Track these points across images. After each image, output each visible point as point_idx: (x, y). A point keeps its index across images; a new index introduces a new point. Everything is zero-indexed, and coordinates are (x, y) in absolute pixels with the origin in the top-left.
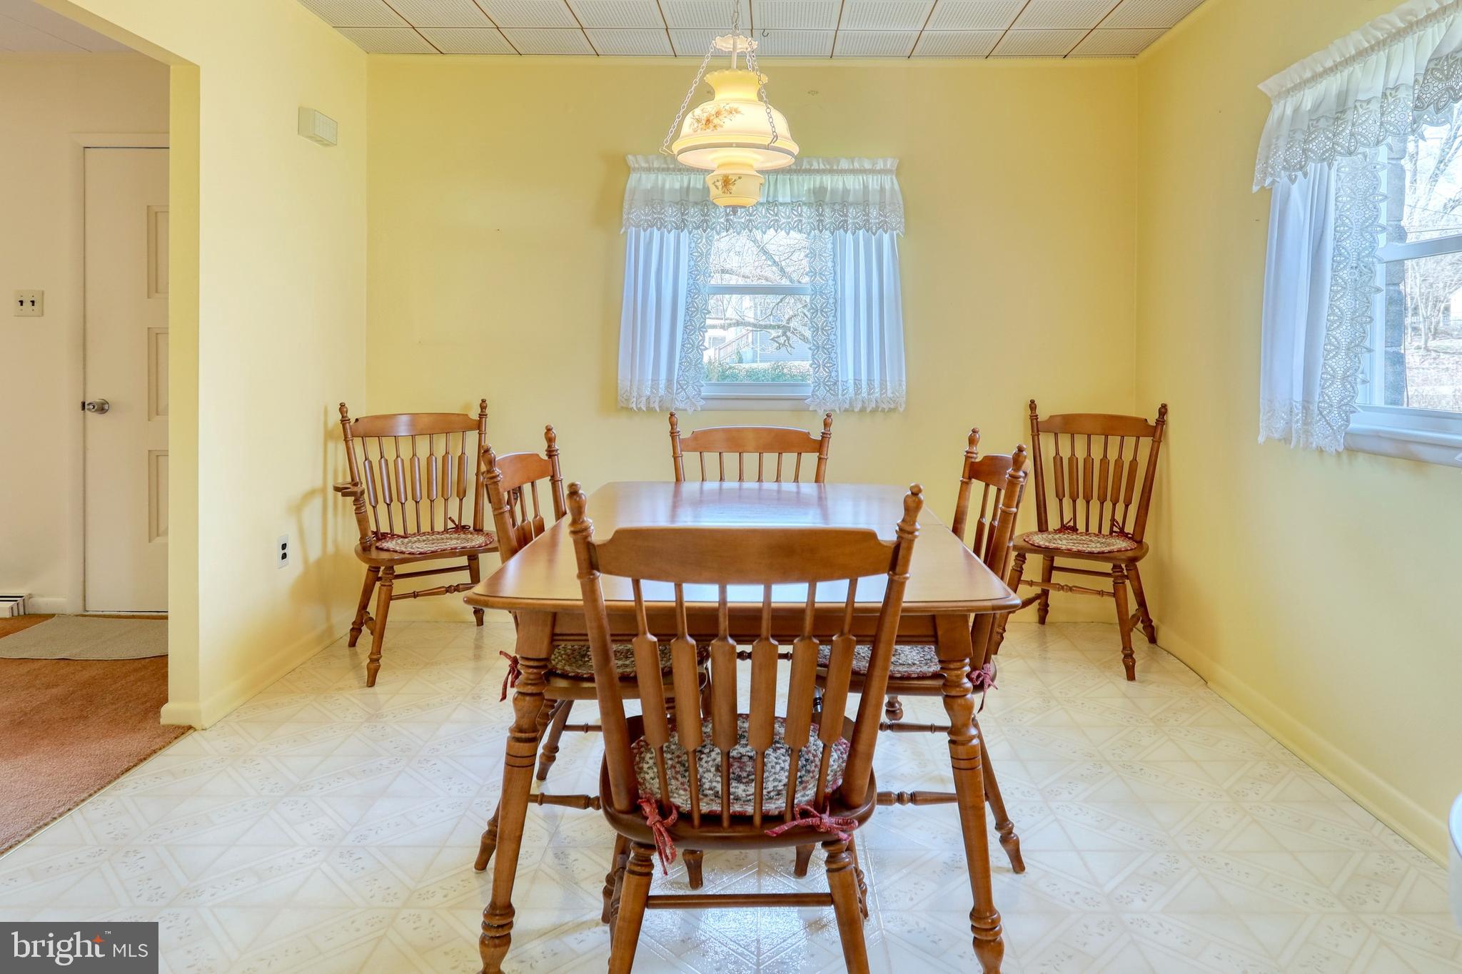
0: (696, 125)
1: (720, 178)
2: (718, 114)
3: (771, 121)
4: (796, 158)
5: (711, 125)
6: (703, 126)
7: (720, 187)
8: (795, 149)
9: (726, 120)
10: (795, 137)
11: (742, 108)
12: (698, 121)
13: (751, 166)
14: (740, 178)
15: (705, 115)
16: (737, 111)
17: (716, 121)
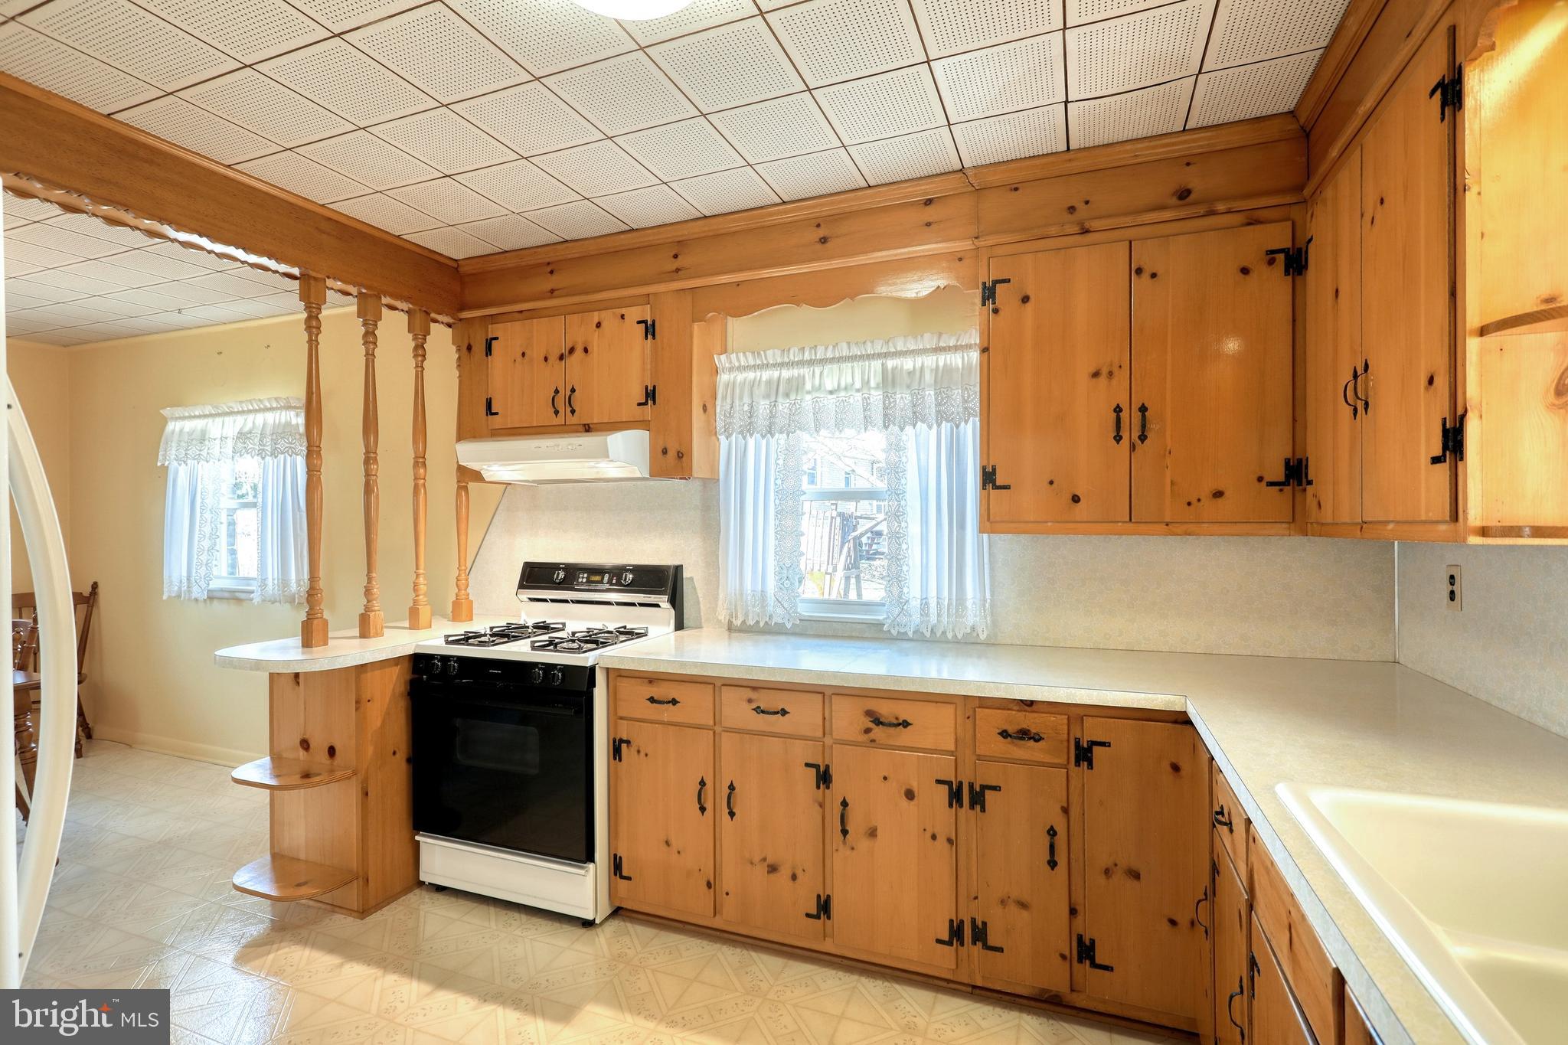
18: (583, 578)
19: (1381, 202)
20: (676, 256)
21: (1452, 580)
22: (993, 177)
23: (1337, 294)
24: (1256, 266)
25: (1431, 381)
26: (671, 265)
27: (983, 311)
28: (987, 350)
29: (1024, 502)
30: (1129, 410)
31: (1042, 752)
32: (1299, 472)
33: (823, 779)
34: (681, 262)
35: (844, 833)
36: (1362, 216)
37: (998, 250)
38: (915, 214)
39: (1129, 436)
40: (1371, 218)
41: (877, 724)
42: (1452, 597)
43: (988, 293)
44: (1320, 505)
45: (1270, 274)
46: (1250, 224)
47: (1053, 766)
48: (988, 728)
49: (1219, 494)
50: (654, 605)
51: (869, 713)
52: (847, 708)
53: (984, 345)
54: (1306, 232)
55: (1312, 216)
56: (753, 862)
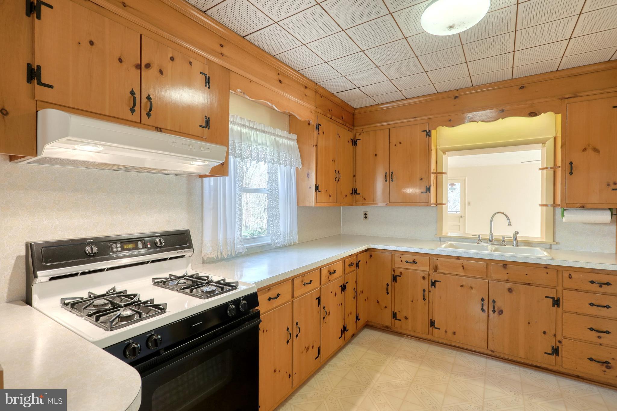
18: (117, 248)
19: (400, 143)
20: (222, 46)
21: (366, 214)
22: (321, 91)
23: (376, 155)
24: (350, 142)
25: (422, 179)
26: (219, 49)
27: (315, 133)
28: (316, 146)
29: (323, 196)
30: (337, 172)
31: (354, 267)
32: (354, 192)
33: (319, 302)
34: (224, 50)
35: (324, 318)
36: (390, 143)
37: (319, 115)
38: (303, 89)
39: (337, 179)
40: (395, 145)
41: (330, 274)
42: (366, 218)
43: (317, 127)
44: (365, 199)
45: (351, 144)
46: (349, 131)
47: (354, 270)
48: (347, 265)
49: (346, 196)
50: (183, 256)
51: (329, 271)
52: (325, 272)
53: (315, 144)
54: (355, 137)
55: (360, 134)
56: (302, 352)
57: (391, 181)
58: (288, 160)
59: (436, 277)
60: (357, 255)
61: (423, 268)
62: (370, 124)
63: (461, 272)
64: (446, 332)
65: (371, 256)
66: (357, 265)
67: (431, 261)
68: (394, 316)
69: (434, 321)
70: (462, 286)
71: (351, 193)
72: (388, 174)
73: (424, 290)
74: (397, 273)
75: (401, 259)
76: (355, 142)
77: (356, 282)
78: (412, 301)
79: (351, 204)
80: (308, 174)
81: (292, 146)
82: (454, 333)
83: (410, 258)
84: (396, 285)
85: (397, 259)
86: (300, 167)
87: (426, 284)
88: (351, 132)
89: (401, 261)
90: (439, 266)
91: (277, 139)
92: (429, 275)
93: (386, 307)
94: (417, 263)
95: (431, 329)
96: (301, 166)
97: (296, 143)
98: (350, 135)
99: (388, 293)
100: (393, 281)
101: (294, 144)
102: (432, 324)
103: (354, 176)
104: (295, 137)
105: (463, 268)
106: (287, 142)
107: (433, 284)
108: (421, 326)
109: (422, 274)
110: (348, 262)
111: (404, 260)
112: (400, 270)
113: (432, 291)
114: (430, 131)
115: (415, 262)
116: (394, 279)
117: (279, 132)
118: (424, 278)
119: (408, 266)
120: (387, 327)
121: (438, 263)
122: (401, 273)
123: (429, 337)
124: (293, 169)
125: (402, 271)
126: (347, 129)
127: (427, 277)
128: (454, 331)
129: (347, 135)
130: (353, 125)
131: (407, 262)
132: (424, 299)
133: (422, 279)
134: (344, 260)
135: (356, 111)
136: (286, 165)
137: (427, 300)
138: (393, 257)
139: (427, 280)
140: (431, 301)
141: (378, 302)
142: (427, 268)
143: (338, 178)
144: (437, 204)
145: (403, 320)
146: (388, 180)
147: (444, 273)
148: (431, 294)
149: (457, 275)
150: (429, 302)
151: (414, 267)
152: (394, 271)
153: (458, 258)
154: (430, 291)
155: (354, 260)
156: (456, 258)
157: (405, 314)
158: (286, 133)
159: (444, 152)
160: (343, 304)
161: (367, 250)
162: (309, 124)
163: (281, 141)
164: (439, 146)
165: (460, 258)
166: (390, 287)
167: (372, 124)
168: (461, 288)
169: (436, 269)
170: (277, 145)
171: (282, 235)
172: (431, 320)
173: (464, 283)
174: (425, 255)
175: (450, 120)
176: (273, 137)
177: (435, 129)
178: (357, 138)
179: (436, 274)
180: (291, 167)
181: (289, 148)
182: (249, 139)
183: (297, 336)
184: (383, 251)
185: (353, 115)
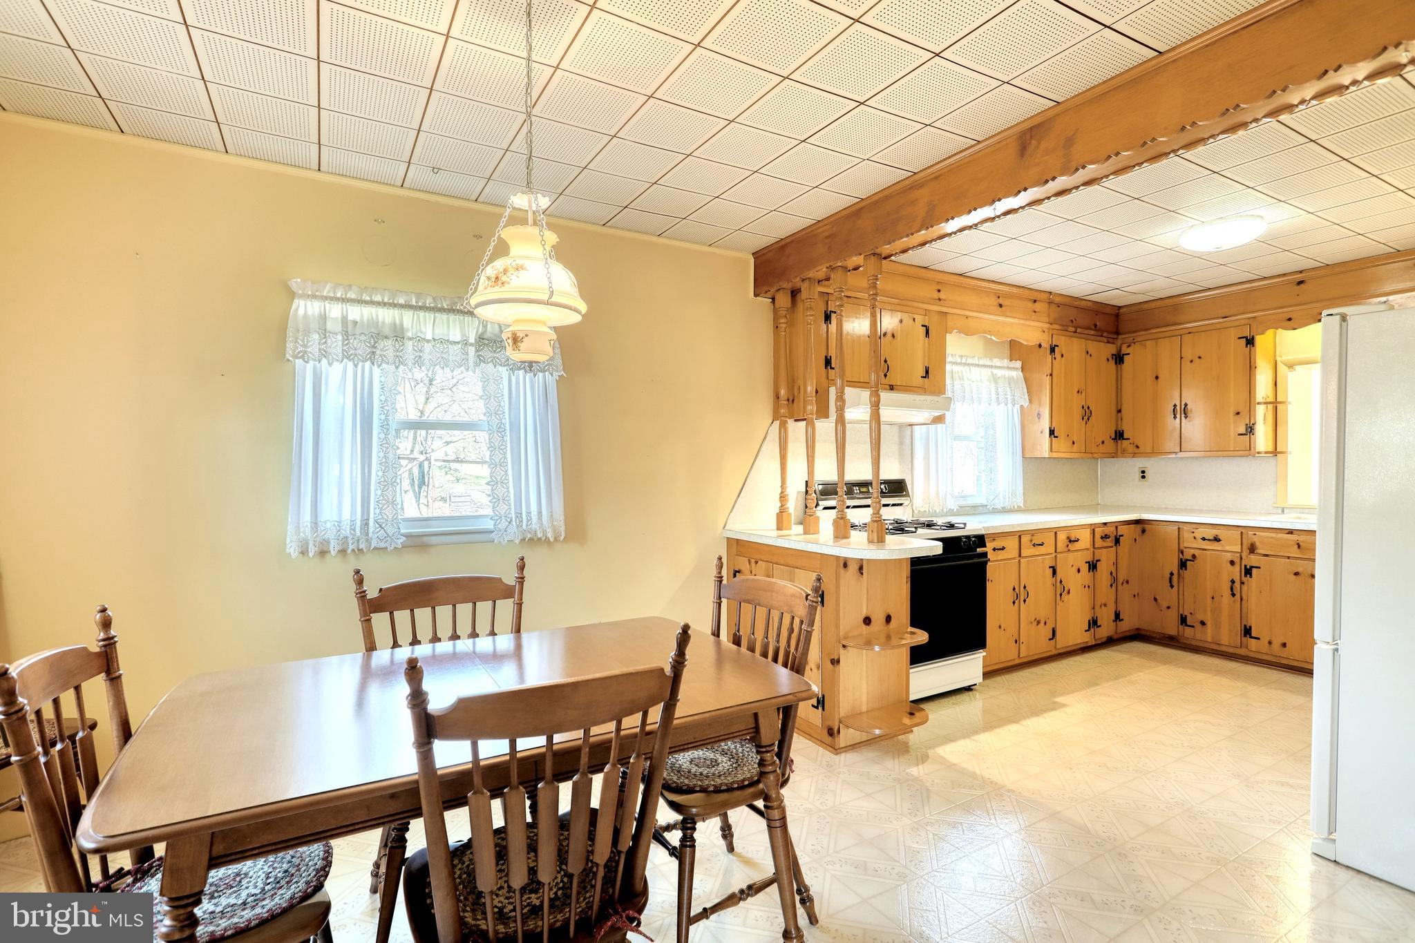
0: (487, 282)
1: (510, 336)
2: (505, 271)
3: (549, 275)
4: (583, 316)
5: (500, 283)
6: (493, 284)
7: (511, 344)
8: (583, 307)
9: (513, 277)
10: (583, 294)
11: (527, 263)
12: (489, 278)
13: (545, 323)
14: (527, 336)
15: (495, 272)
16: (522, 268)
17: (504, 278)
19: (1200, 358)
20: (939, 291)
21: (1143, 472)
22: (1057, 299)
23: (1157, 378)
24: (1110, 359)
25: (1238, 413)
26: (936, 295)
27: (1049, 357)
28: (1051, 375)
29: (1061, 444)
30: (1086, 408)
31: (1109, 542)
32: (1119, 435)
33: (1054, 573)
34: (942, 295)
35: (1061, 595)
36: (1181, 358)
37: (1055, 332)
38: (1030, 304)
39: (1086, 418)
40: (1192, 361)
41: (1070, 541)
42: (1143, 477)
43: (1052, 350)
44: (1138, 447)
45: (1112, 362)
46: (1108, 342)
47: (1112, 547)
48: (1098, 537)
49: (1103, 442)
50: (901, 504)
51: (1068, 538)
52: (1062, 537)
53: (1049, 372)
54: (1120, 350)
55: (1129, 346)
56: (1031, 623)
57: (1183, 418)
58: (1009, 397)
59: (1253, 560)
60: (1117, 525)
61: (1232, 547)
62: (1146, 330)
63: (1295, 552)
64: (1270, 643)
65: (1143, 531)
66: (1117, 541)
67: (1244, 536)
68: (1183, 620)
69: (1250, 627)
70: (1296, 574)
71: (1113, 437)
72: (1178, 408)
73: (1233, 582)
74: (1187, 556)
75: (1194, 534)
76: (1119, 359)
77: (1116, 564)
78: (1213, 598)
79: (1114, 455)
80: (1038, 414)
81: (1015, 377)
82: (1284, 645)
83: (1210, 533)
84: (1187, 574)
85: (1187, 536)
86: (1026, 404)
87: (1236, 572)
88: (1113, 343)
89: (1195, 538)
90: (1258, 544)
91: (995, 371)
92: (1241, 558)
93: (1168, 608)
94: (1220, 540)
95: (1244, 639)
96: (1028, 403)
97: (1021, 373)
98: (1112, 349)
99: (1172, 586)
100: (1181, 569)
101: (1018, 374)
102: (1247, 631)
103: (1119, 411)
104: (1018, 364)
105: (1299, 547)
106: (1008, 373)
107: (1248, 571)
108: (1228, 636)
109: (1229, 557)
110: (1099, 532)
111: (1199, 536)
112: (1192, 552)
113: (1246, 583)
114: (1253, 338)
115: (1217, 539)
116: (1183, 564)
117: (997, 362)
118: (1232, 563)
119: (1205, 545)
120: (1171, 638)
121: (1256, 540)
122: (1194, 556)
123: (1243, 652)
124: (1017, 407)
125: (1197, 553)
126: (1105, 340)
127: (1237, 561)
128: (1284, 642)
129: (1104, 350)
130: (1117, 333)
131: (1204, 539)
132: (1233, 595)
133: (1229, 564)
134: (1093, 528)
135: (1121, 311)
136: (1006, 404)
137: (1238, 596)
138: (1181, 533)
139: (1237, 567)
140: (1244, 597)
141: (1155, 599)
142: (1238, 549)
143: (1087, 414)
144: (1275, 452)
145: (1198, 626)
146: (1178, 416)
147: (1266, 555)
148: (1245, 587)
149: (1289, 558)
150: (1241, 600)
151: (1216, 546)
152: (1182, 553)
153: (1291, 532)
154: (1242, 583)
155: (1110, 530)
156: (1287, 531)
157: (1201, 617)
158: (1006, 362)
159: (1291, 366)
160: (1092, 586)
161: (1137, 522)
162: (1040, 346)
163: (999, 372)
164: (1281, 357)
165: (1295, 532)
166: (1175, 578)
167: (1150, 329)
168: (1294, 577)
169: (1252, 549)
170: (995, 379)
171: (1001, 496)
172: (1245, 626)
173: (1300, 570)
174: (1233, 528)
175: (1290, 319)
176: (989, 370)
177: (1263, 333)
178: (1123, 352)
179: (1252, 556)
180: (1014, 405)
181: (1010, 380)
182: (962, 378)
183: (1025, 601)
184: (1165, 523)
185: (1117, 315)
